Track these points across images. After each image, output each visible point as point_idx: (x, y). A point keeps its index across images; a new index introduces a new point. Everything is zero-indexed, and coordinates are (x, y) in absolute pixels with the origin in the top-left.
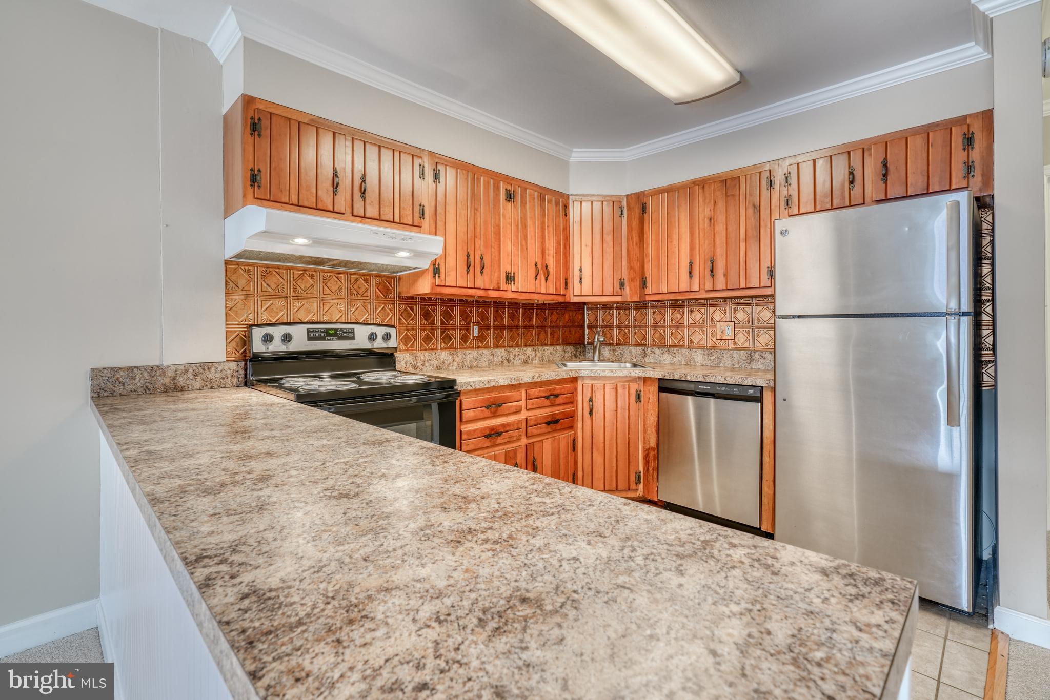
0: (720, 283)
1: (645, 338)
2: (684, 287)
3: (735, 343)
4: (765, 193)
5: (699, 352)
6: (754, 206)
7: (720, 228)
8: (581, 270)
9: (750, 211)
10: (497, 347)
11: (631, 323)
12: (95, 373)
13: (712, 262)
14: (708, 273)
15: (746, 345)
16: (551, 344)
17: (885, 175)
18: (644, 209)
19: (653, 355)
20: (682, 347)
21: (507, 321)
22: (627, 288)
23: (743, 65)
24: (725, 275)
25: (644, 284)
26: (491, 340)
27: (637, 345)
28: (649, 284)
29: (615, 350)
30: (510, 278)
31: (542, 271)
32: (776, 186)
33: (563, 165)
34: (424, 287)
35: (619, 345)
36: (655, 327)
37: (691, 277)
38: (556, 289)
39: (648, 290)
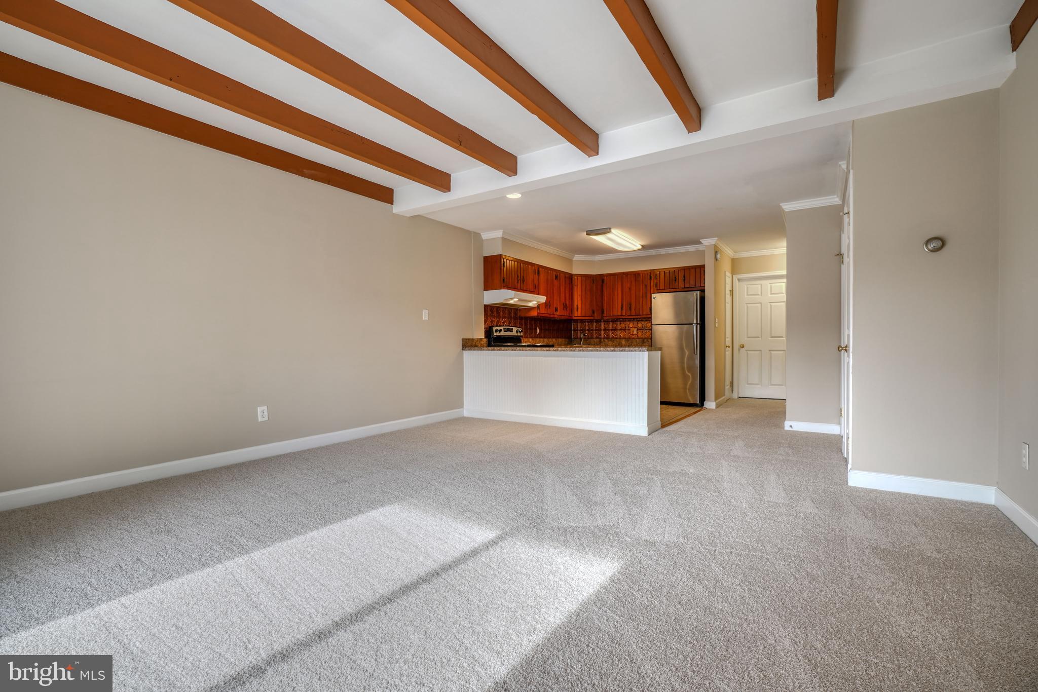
0: (633, 312)
1: (600, 335)
2: (619, 314)
3: (637, 336)
4: (649, 281)
5: (624, 340)
6: (645, 285)
7: (633, 292)
8: (577, 306)
9: (644, 286)
10: (544, 338)
11: (594, 328)
12: (463, 340)
13: (630, 305)
14: (628, 308)
15: (642, 337)
16: (561, 338)
17: (684, 280)
18: (603, 281)
19: (604, 342)
20: (617, 338)
21: (547, 327)
22: (596, 314)
23: (643, 243)
24: (635, 310)
25: (603, 312)
26: (543, 335)
27: (597, 338)
28: (605, 312)
29: (586, 341)
30: (556, 310)
31: (565, 307)
32: (653, 279)
33: (570, 261)
34: (534, 314)
35: (588, 338)
36: (605, 330)
37: (622, 310)
38: (569, 314)
39: (605, 315)
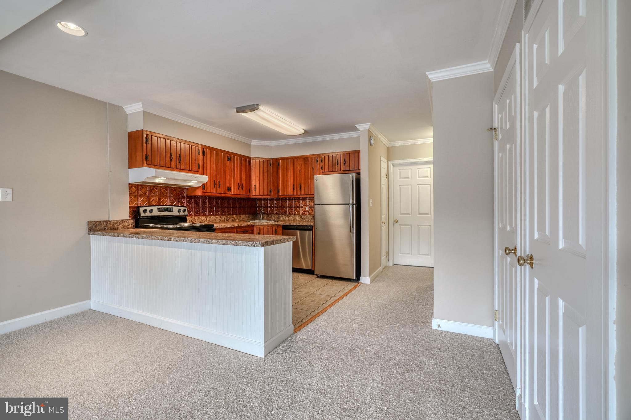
0: (303, 193)
1: (279, 211)
2: (291, 193)
3: (309, 213)
4: (315, 164)
5: (298, 216)
6: (312, 168)
7: (303, 174)
8: (255, 186)
9: (311, 169)
10: (222, 215)
11: (274, 206)
12: (89, 223)
13: (300, 185)
14: (299, 189)
15: (312, 213)
16: (243, 214)
17: (345, 163)
18: (278, 164)
19: (282, 218)
20: (292, 214)
21: (226, 205)
22: (272, 193)
23: (305, 128)
24: (304, 190)
25: (278, 192)
26: (220, 212)
27: (276, 214)
28: (280, 192)
29: (268, 216)
30: (229, 189)
31: (241, 186)
32: (319, 162)
33: (248, 146)
34: (199, 193)
35: (270, 214)
36: (283, 207)
37: (294, 190)
38: (246, 193)
39: (280, 194)
